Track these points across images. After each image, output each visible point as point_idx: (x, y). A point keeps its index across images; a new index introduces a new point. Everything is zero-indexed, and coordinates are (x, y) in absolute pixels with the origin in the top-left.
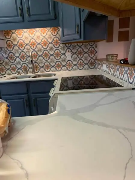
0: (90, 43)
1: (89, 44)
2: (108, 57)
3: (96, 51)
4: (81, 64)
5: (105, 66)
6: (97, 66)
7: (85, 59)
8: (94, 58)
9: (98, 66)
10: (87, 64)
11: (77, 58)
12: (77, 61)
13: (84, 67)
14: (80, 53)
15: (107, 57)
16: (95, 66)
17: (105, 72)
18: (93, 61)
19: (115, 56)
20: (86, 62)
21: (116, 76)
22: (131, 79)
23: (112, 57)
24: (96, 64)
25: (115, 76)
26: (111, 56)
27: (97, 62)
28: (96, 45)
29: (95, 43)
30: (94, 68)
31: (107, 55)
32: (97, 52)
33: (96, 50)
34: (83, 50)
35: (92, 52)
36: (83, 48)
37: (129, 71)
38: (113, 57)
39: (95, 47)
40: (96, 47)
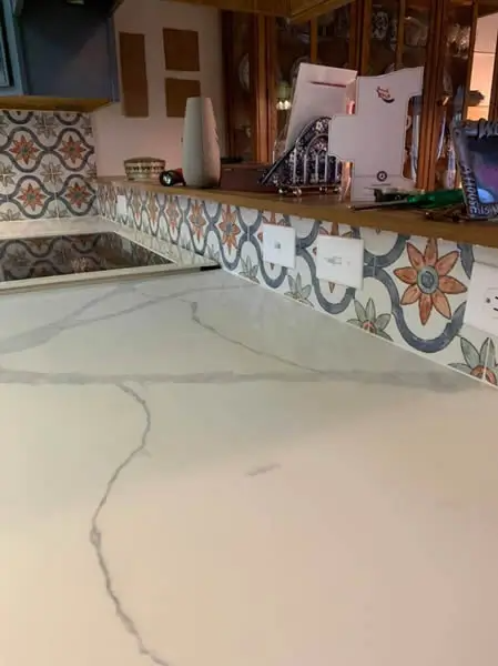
0: (62, 113)
1: (58, 117)
2: (130, 168)
3: (88, 146)
4: (31, 196)
5: (122, 200)
6: (97, 203)
7: (49, 177)
8: (82, 173)
9: (102, 202)
10: (58, 195)
11: (14, 170)
12: (12, 182)
13: (45, 207)
14: (25, 151)
15: (127, 168)
16: (90, 204)
17: (125, 223)
18: (81, 184)
19: (154, 164)
20: (52, 187)
21: (159, 235)
22: (198, 239)
23: (143, 168)
24: (95, 197)
25: (154, 235)
26: (139, 165)
27: (97, 189)
28: (88, 121)
29: (84, 115)
30: (88, 210)
31: (126, 162)
32: (92, 152)
33: (90, 143)
34: (35, 138)
35: (72, 150)
36: (35, 131)
37: (190, 213)
38: (149, 168)
39: (82, 131)
40: (89, 131)
